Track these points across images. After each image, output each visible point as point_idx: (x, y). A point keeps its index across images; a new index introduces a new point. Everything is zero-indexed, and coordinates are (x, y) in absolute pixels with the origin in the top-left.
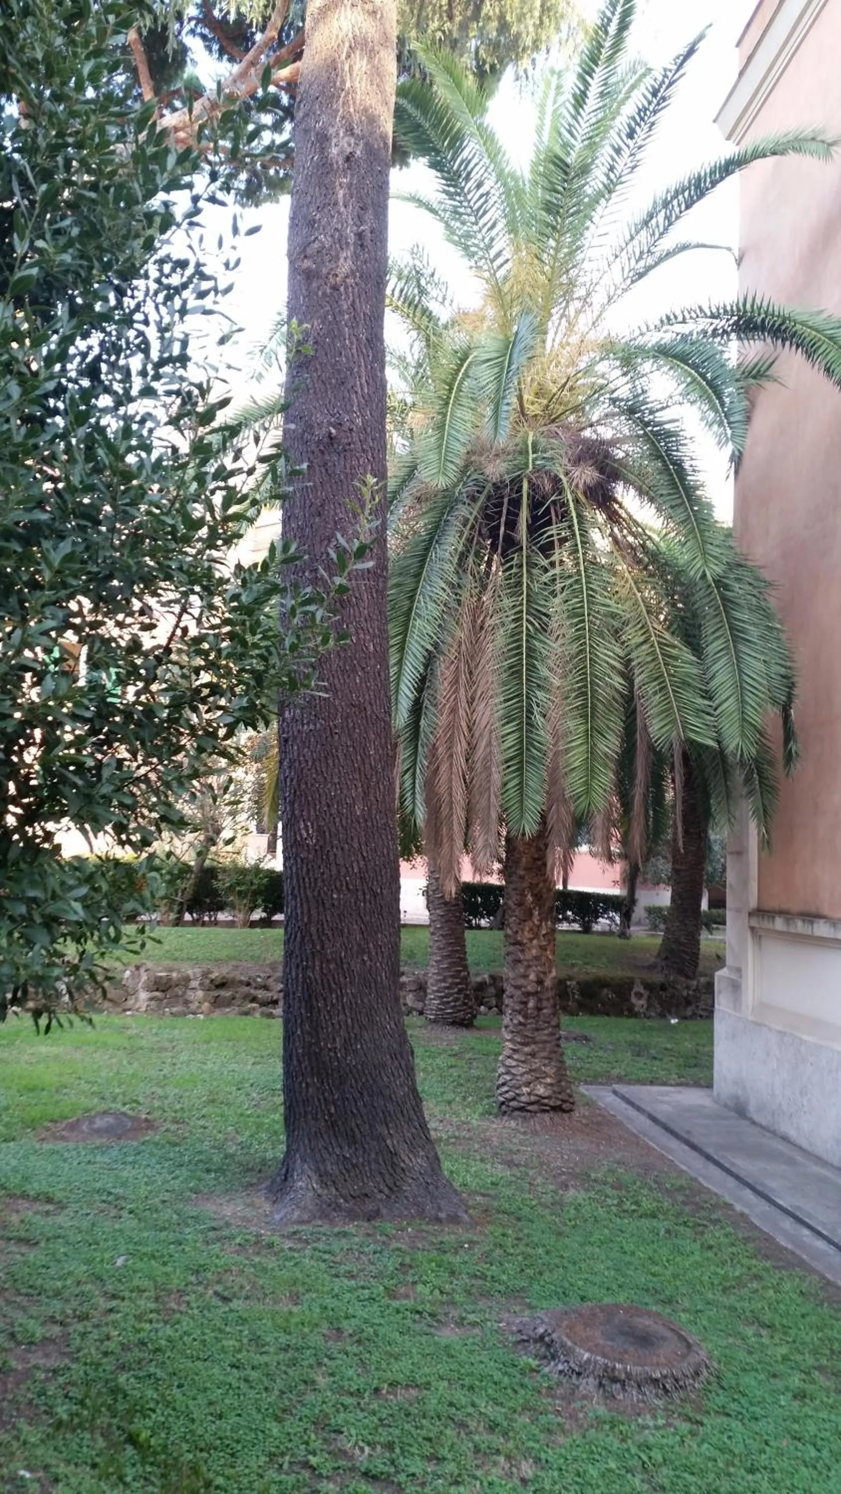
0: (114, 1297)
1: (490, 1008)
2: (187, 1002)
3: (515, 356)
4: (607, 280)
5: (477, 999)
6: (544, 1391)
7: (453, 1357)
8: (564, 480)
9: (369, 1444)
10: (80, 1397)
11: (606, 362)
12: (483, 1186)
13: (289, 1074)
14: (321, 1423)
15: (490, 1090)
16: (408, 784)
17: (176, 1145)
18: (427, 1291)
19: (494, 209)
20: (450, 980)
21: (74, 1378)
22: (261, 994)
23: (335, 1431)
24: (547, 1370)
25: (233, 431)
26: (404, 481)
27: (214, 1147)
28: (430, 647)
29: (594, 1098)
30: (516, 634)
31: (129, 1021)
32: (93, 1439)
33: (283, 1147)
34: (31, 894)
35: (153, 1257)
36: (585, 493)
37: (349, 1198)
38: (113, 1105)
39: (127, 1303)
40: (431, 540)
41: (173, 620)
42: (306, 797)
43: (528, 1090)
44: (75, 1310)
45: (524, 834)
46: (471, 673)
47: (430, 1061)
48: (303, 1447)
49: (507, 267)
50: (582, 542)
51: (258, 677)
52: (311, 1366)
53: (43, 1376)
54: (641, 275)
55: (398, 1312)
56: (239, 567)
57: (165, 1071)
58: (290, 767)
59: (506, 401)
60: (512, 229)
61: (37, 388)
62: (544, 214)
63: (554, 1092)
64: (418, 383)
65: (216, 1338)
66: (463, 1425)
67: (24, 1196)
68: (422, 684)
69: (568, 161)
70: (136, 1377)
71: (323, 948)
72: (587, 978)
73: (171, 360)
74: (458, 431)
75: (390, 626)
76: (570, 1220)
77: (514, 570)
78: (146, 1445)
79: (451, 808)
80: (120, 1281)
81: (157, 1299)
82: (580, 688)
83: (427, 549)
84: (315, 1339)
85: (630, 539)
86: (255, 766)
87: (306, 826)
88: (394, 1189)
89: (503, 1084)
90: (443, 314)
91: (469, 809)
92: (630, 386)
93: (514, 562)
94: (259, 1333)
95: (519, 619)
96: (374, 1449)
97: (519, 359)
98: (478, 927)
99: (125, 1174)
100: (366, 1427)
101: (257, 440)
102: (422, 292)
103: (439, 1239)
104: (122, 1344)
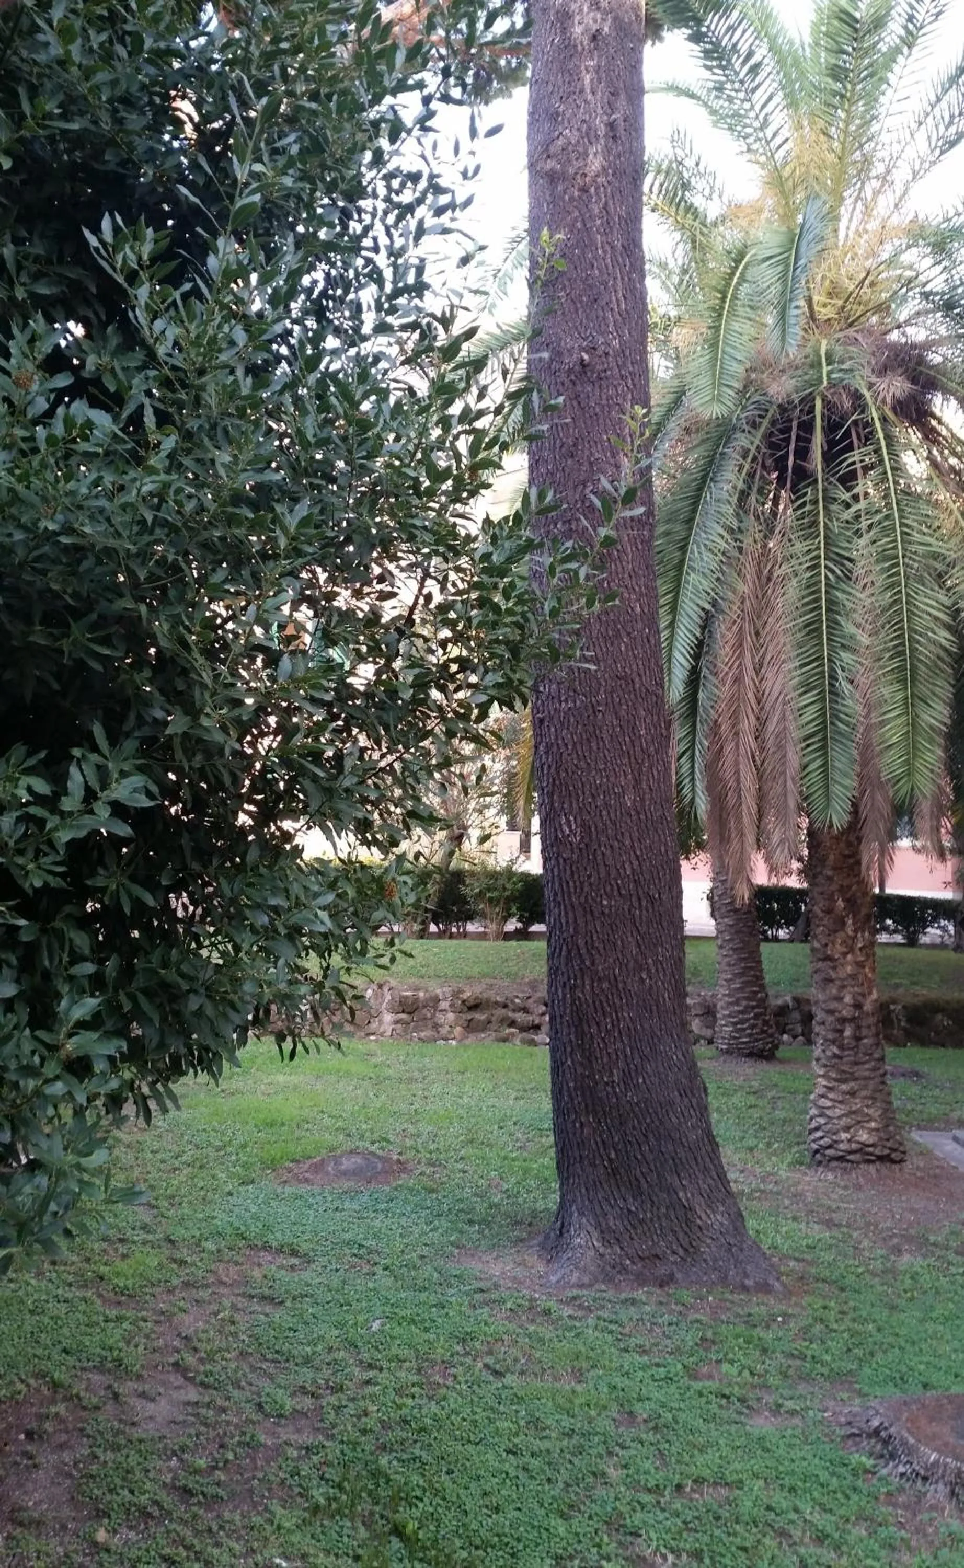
0: (370, 1366)
1: (795, 1037)
2: (436, 1026)
3: (803, 249)
4: (910, 153)
5: (777, 1024)
6: (882, 1497)
7: (768, 1451)
8: (867, 395)
9: (672, 1551)
10: (337, 1480)
11: (914, 250)
12: (797, 1249)
13: (559, 1111)
14: (614, 1523)
15: (800, 1135)
16: (685, 769)
17: (432, 1191)
18: (734, 1371)
19: (768, 81)
20: (744, 1003)
21: (330, 1457)
22: (520, 1017)
23: (631, 1534)
24: (884, 1472)
25: (478, 364)
26: (670, 410)
27: (476, 1195)
28: (708, 607)
29: (930, 1146)
30: (812, 586)
31: (373, 1046)
32: (354, 1528)
33: (557, 1197)
34: (273, 902)
35: (413, 1321)
36: (894, 409)
37: (636, 1259)
38: (361, 1144)
39: (385, 1373)
40: (704, 479)
41: (414, 586)
42: (567, 789)
43: (848, 1136)
44: (327, 1381)
45: (831, 826)
46: (757, 634)
47: (724, 1099)
48: (594, 1550)
49: (786, 147)
50: (892, 469)
51: (514, 649)
52: (600, 1456)
53: (295, 1454)
54: (952, 144)
55: (701, 1395)
56: (487, 521)
57: (416, 1106)
58: (547, 753)
59: (794, 304)
60: (792, 104)
61: (265, 331)
62: (830, 81)
63: (881, 1139)
64: (683, 293)
65: (488, 1418)
66: (783, 1534)
67: (266, 1247)
68: (699, 650)
69: (857, 15)
70: (399, 1460)
71: (593, 963)
72: (915, 1001)
73: (407, 289)
74: (734, 348)
75: (659, 582)
76: (905, 1291)
77: (808, 508)
78: (413, 1538)
79: (740, 797)
80: (377, 1348)
81: (419, 1371)
82: (895, 646)
83: (700, 489)
84: (604, 1424)
85: (953, 461)
86: (504, 753)
87: (568, 822)
88: (691, 1252)
89: (817, 1129)
90: (713, 210)
91: (761, 797)
92: (944, 276)
93: (807, 498)
94: (537, 1414)
95: (817, 566)
96: (678, 1557)
97: (808, 252)
98: (776, 939)
99: (377, 1223)
100: (668, 1531)
101: (505, 373)
102: (686, 186)
103: (747, 1310)
104: (382, 1422)
